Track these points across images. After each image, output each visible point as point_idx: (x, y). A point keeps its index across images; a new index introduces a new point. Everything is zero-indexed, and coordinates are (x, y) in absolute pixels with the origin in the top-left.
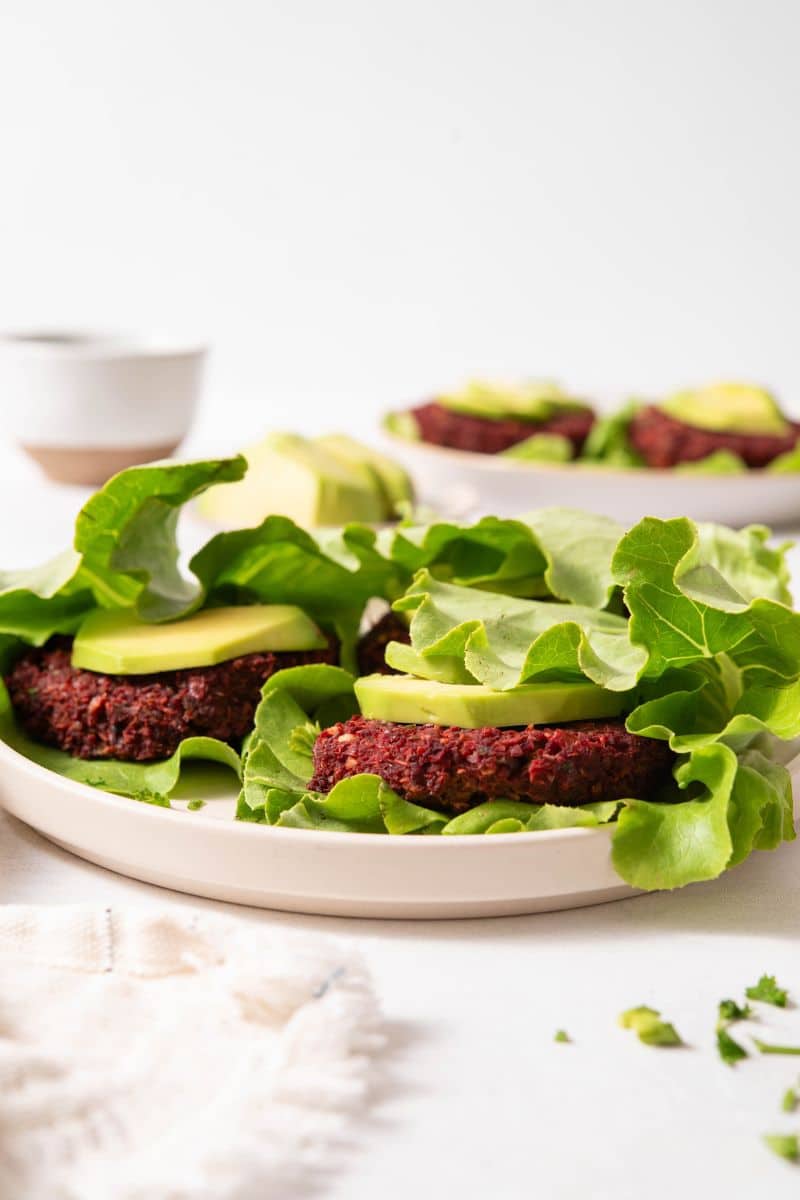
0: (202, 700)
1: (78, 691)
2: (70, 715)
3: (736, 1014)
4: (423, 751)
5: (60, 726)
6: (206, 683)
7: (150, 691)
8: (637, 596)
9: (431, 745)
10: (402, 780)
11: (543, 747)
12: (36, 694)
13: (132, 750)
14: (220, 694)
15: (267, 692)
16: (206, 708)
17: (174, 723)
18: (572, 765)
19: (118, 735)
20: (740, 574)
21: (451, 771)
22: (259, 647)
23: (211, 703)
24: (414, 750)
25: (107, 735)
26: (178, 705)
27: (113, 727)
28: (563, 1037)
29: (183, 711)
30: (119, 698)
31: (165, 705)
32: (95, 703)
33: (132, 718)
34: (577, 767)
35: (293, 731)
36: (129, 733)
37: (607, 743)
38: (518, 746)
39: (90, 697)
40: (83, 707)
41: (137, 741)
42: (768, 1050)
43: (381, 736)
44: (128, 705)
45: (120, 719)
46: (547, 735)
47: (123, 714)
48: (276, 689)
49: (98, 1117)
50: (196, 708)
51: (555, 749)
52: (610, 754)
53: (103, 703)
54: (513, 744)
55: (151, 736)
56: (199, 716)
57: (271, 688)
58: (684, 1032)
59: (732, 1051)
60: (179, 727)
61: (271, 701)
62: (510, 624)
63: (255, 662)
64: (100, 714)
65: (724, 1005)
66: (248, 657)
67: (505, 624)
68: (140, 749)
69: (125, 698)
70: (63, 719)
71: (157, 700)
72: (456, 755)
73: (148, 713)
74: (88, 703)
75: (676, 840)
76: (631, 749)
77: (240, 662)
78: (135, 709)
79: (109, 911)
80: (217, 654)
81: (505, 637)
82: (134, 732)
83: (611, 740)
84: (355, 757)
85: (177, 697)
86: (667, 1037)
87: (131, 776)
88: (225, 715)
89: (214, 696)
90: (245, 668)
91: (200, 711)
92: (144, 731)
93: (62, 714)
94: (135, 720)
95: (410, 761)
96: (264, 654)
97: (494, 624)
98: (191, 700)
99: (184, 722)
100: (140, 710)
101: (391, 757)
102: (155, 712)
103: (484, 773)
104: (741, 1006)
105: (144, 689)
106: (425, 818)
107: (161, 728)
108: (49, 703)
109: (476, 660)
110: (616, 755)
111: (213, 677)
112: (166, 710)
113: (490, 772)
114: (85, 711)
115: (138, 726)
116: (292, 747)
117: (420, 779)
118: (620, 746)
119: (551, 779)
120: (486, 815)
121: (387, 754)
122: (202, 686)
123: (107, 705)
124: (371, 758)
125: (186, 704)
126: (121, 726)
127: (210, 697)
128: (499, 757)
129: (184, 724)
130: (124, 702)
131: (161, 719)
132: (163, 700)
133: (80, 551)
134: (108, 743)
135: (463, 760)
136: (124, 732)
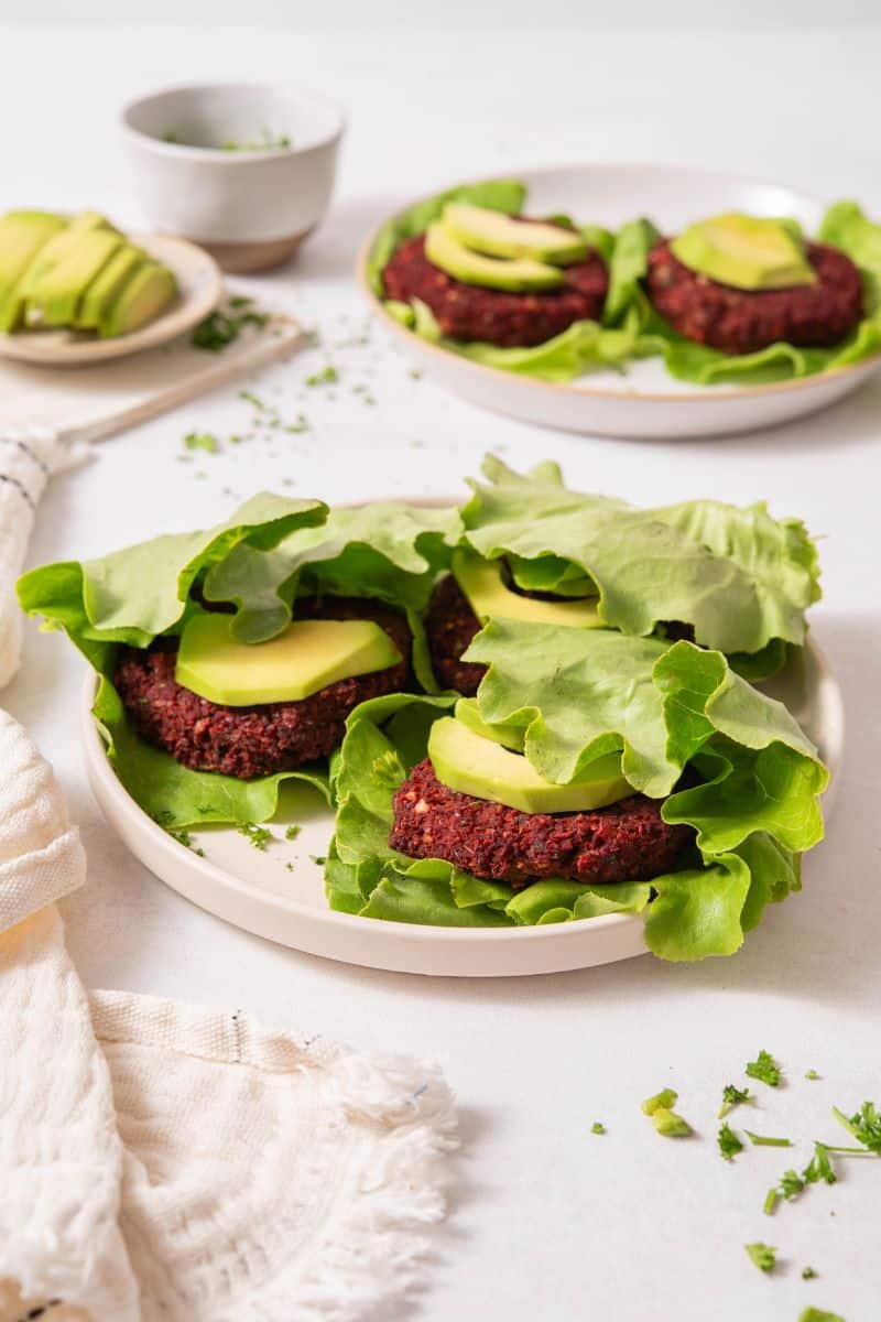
0: (293, 729)
1: (184, 712)
2: (178, 731)
3: (737, 1097)
4: (488, 844)
5: (169, 739)
6: (297, 714)
7: (247, 720)
8: (674, 702)
9: (496, 840)
10: (471, 865)
11: (590, 840)
12: (144, 704)
13: (233, 770)
14: (310, 723)
15: (351, 723)
16: (298, 736)
17: (270, 750)
18: (614, 857)
19: (222, 756)
20: (776, 564)
21: (512, 862)
22: (343, 675)
23: (303, 731)
24: (481, 842)
25: (212, 755)
26: (274, 734)
27: (217, 750)
28: (599, 1129)
29: (278, 739)
30: (220, 726)
31: (262, 735)
32: (199, 726)
33: (233, 744)
34: (618, 858)
35: (374, 762)
36: (231, 757)
37: (644, 831)
38: (568, 841)
39: (195, 720)
40: (189, 728)
41: (239, 762)
42: (760, 1141)
43: (452, 819)
44: (229, 733)
45: (222, 744)
46: (593, 828)
47: (224, 740)
48: (359, 720)
49: (244, 1247)
50: (289, 737)
51: (600, 842)
52: (646, 843)
53: (207, 727)
54: (564, 838)
55: (251, 759)
56: (292, 744)
57: (354, 720)
58: (694, 1124)
59: (731, 1144)
60: (275, 754)
61: (354, 732)
62: (565, 678)
63: (340, 691)
64: (205, 736)
65: (729, 1090)
66: (333, 687)
67: (560, 679)
68: (241, 770)
69: (226, 725)
70: (171, 733)
71: (255, 731)
72: (516, 851)
73: (247, 742)
74: (194, 724)
75: (699, 918)
76: (664, 835)
77: (326, 692)
78: (235, 736)
79: (235, 1018)
80: (307, 689)
81: (559, 694)
82: (235, 756)
83: (648, 828)
84: (431, 834)
85: (271, 727)
86: (680, 1130)
87: (233, 796)
88: (315, 739)
89: (304, 724)
90: (331, 697)
91: (293, 739)
92: (244, 755)
93: (170, 730)
94: (236, 746)
95: (478, 850)
96: (346, 682)
97: (551, 680)
98: (285, 730)
99: (278, 748)
100: (240, 739)
101: (462, 841)
102: (253, 741)
103: (540, 866)
104: (740, 1089)
105: (243, 718)
106: (490, 896)
107: (259, 754)
108: (157, 717)
109: (534, 747)
110: (652, 842)
111: (303, 709)
112: (263, 740)
113: (544, 866)
114: (191, 730)
115: (238, 751)
116: (374, 781)
117: (486, 866)
118: (655, 832)
119: (596, 870)
120: (541, 893)
121: (458, 838)
122: (294, 716)
123: (211, 730)
124: (444, 839)
125: (280, 734)
126: (224, 750)
127: (301, 727)
128: (553, 854)
129: (279, 751)
130: (226, 730)
131: (259, 747)
132: (260, 730)
133: (182, 601)
134: (213, 762)
135: (523, 854)
136: (227, 755)
